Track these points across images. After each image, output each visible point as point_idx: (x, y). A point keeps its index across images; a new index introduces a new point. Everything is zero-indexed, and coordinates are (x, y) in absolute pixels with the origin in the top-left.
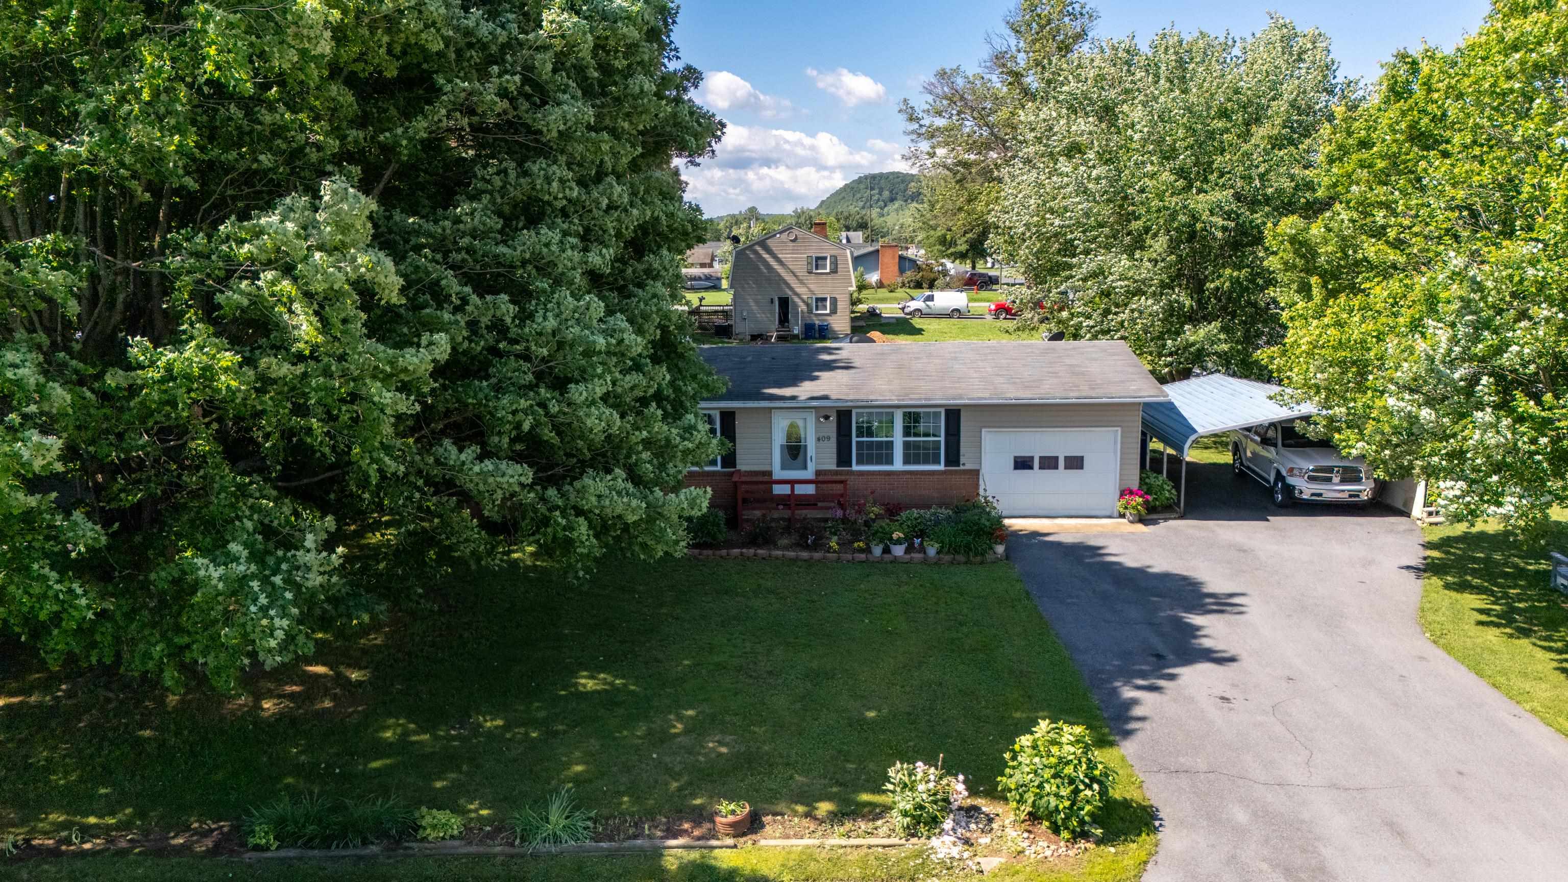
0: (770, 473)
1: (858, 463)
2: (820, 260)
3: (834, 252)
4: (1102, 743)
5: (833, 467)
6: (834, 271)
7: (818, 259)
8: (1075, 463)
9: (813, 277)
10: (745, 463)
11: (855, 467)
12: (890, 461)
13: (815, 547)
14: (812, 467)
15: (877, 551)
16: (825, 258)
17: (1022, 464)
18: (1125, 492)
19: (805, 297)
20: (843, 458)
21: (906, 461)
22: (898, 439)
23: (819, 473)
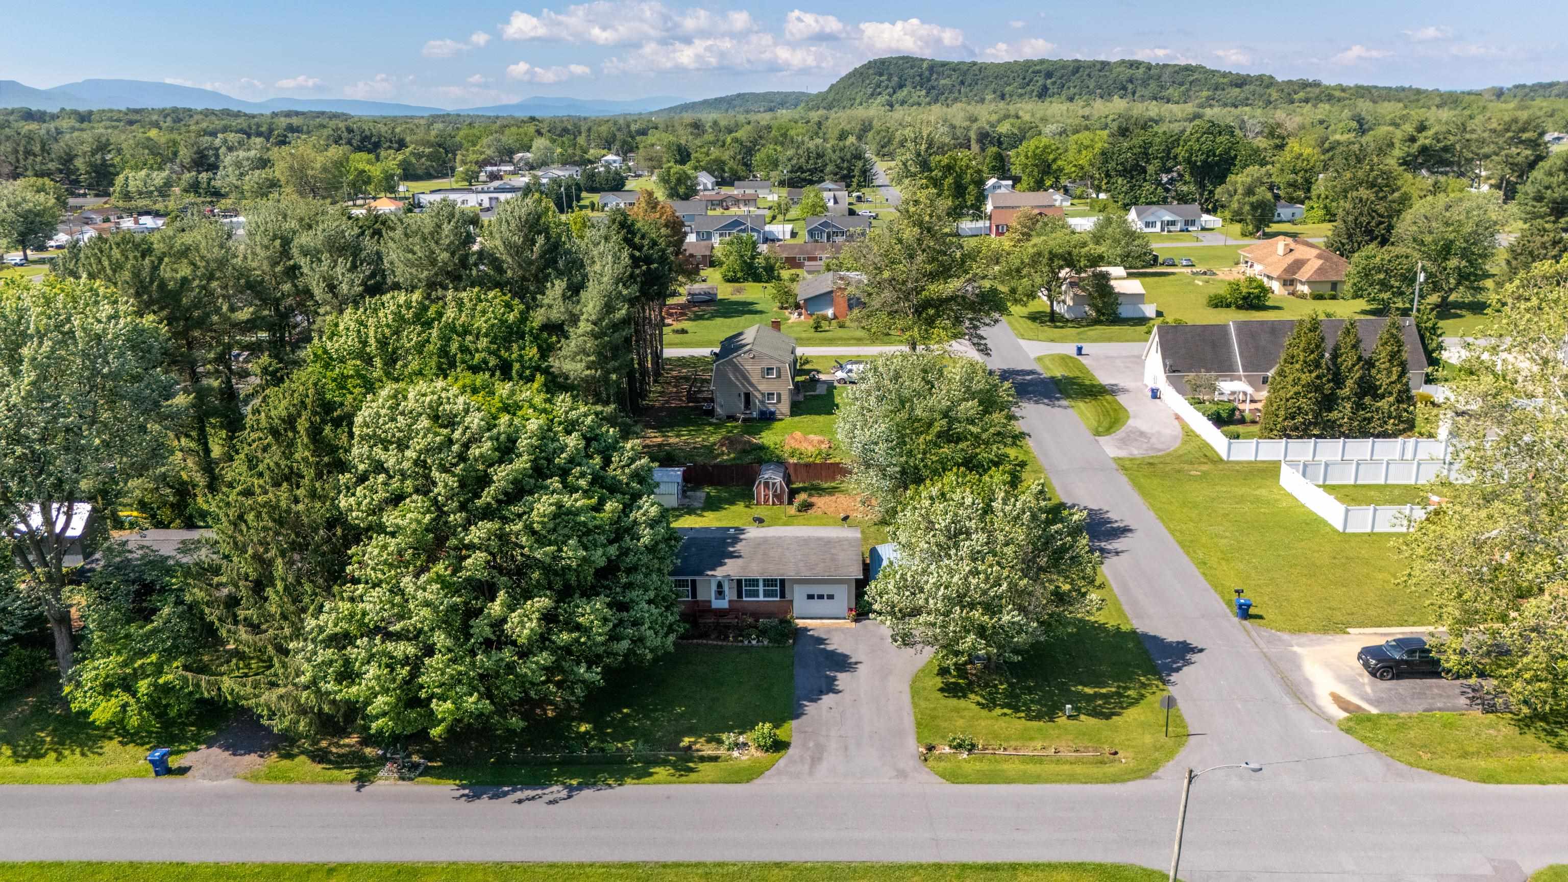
0: (710, 602)
1: (746, 597)
2: (770, 370)
3: (779, 365)
4: (777, 727)
5: (736, 598)
7: (768, 369)
8: (831, 597)
9: (765, 380)
10: (700, 597)
11: (744, 599)
12: (758, 596)
13: (724, 640)
14: (727, 599)
15: (746, 642)
16: (773, 369)
17: (810, 597)
18: (851, 610)
19: (761, 392)
20: (740, 595)
21: (765, 596)
22: (761, 588)
23: (730, 601)
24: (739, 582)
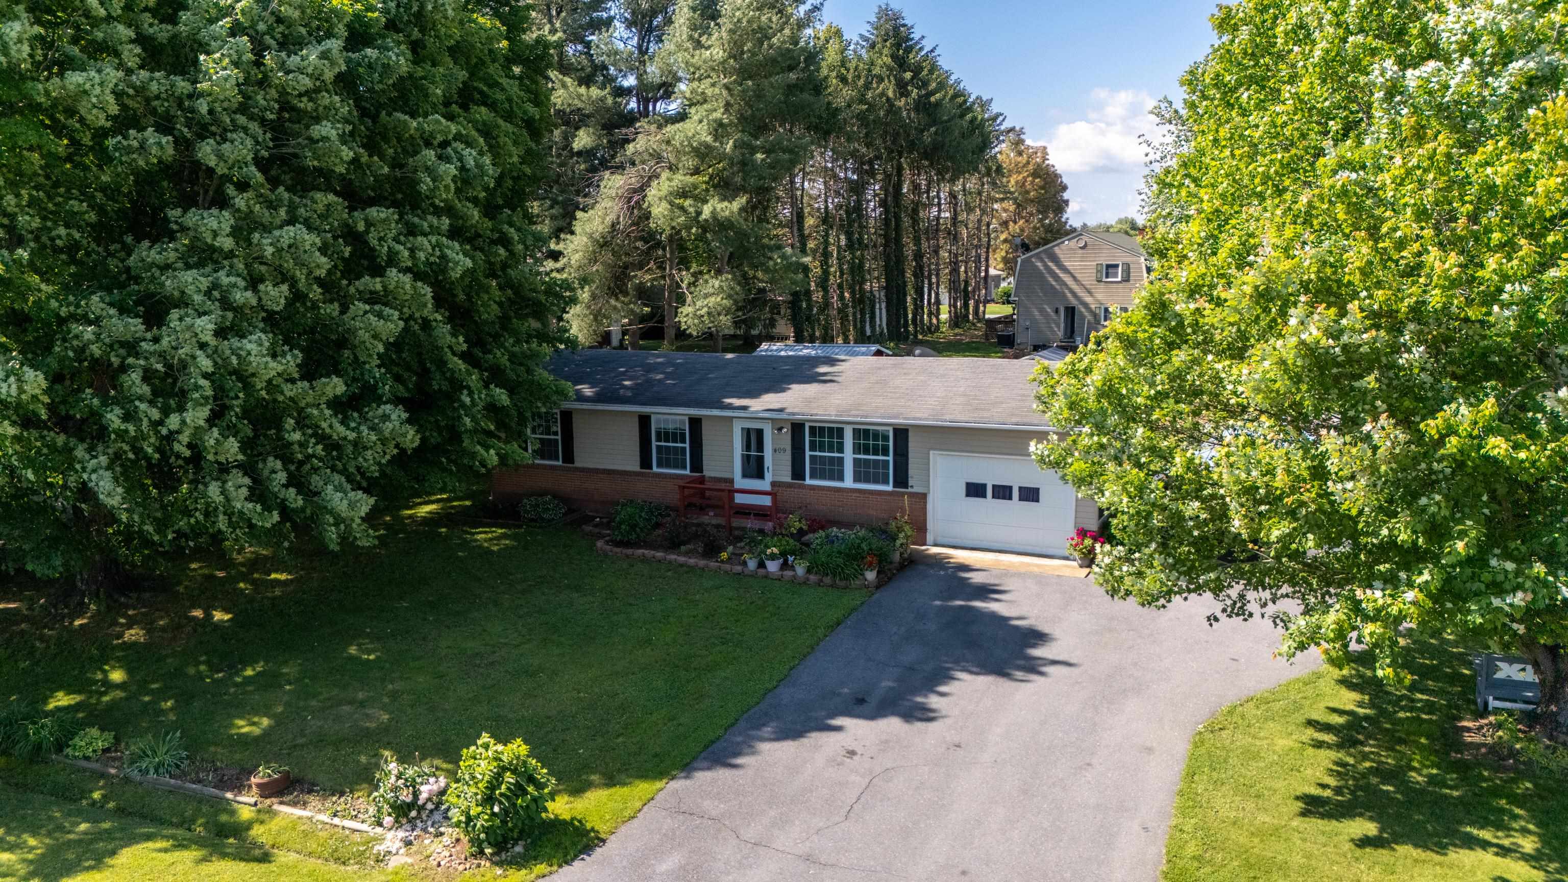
0: (731, 481)
1: (812, 477)
2: (1111, 268)
3: (1128, 259)
5: (788, 479)
6: (1126, 279)
7: (1108, 266)
8: (1030, 495)
9: (1102, 285)
10: (711, 469)
11: (808, 481)
12: (841, 478)
13: (707, 557)
14: (769, 477)
16: (1116, 266)
17: (975, 490)
19: (1093, 306)
20: (798, 473)
21: (857, 479)
22: (848, 456)
23: (773, 484)
24: (797, 428)
